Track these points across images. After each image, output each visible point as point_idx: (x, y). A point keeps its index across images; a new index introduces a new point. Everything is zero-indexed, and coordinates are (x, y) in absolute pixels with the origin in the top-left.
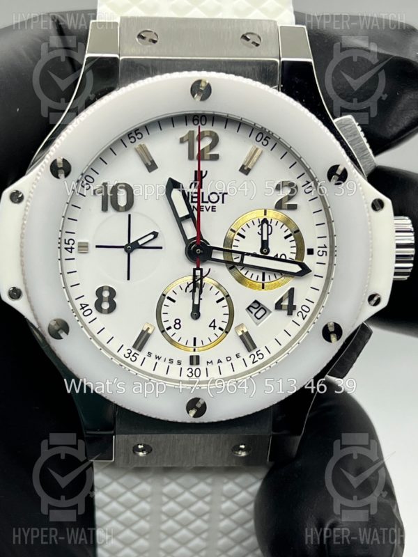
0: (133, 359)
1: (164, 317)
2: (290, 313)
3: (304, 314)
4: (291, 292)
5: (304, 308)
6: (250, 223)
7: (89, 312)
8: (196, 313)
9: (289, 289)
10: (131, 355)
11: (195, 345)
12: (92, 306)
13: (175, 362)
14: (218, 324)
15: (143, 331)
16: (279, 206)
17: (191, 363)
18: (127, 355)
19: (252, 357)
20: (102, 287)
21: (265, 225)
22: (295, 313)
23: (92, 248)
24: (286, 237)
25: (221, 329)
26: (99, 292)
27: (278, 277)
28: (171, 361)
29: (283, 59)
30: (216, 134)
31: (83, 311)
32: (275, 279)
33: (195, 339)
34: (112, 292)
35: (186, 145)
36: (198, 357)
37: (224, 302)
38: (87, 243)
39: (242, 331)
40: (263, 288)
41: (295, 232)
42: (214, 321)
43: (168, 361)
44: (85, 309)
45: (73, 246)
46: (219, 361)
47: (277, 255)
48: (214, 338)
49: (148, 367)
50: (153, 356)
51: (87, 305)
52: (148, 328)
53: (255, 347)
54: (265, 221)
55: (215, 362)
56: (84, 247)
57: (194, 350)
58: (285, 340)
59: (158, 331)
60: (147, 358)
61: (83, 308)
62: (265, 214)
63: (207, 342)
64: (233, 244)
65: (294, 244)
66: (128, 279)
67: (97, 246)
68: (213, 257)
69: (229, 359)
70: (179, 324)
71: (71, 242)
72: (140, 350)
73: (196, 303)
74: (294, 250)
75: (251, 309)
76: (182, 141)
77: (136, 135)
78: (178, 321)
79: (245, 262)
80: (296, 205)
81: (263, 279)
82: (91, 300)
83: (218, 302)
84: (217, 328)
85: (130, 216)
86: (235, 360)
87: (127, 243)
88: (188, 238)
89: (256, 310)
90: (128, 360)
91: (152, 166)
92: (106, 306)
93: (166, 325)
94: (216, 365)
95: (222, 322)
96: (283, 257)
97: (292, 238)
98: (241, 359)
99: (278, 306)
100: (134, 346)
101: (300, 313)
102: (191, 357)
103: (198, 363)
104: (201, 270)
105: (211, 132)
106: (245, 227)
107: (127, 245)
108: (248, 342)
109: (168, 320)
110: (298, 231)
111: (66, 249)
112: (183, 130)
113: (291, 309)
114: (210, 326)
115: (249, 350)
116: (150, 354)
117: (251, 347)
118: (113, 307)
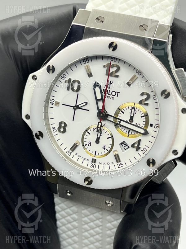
0: (70, 154)
1: (85, 140)
2: (137, 150)
3: (144, 152)
4: (140, 141)
5: (144, 149)
6: (127, 108)
7: (55, 131)
8: (98, 141)
9: (139, 139)
10: (69, 152)
11: (95, 154)
12: (56, 129)
13: (86, 160)
14: (106, 148)
15: (75, 144)
16: (141, 102)
17: (92, 162)
18: (67, 152)
19: (119, 165)
20: (62, 122)
21: (133, 110)
22: (140, 150)
23: (61, 104)
24: (142, 117)
25: (107, 150)
26: (60, 123)
27: (135, 133)
28: (85, 159)
29: (154, 38)
30: (119, 66)
31: (53, 130)
32: (134, 134)
33: (96, 152)
34: (65, 125)
35: (106, 68)
36: (95, 160)
37: (111, 139)
38: (59, 102)
39: (116, 153)
40: (128, 136)
41: (146, 115)
42: (105, 146)
43: (83, 158)
44: (54, 129)
45: (54, 102)
46: (104, 164)
47: (136, 124)
48: (104, 154)
49: (75, 159)
50: (78, 155)
51: (55, 128)
52: (77, 143)
53: (120, 161)
54: (134, 108)
55: (103, 163)
56: (57, 104)
57: (95, 157)
58: (134, 161)
59: (81, 145)
60: (75, 155)
61: (53, 129)
62: (134, 105)
63: (100, 154)
64: (119, 115)
65: (145, 120)
66: (73, 121)
67: (63, 104)
68: (108, 119)
69: (108, 164)
70: (90, 144)
71: (53, 100)
72: (73, 151)
73: (99, 137)
74: (144, 123)
75: (123, 144)
76: (104, 66)
77: (87, 61)
78: (90, 143)
79: (121, 124)
80: (148, 104)
81: (129, 133)
82: (57, 126)
83: (108, 138)
84: (106, 150)
85: (78, 94)
86: (111, 165)
87: (75, 105)
88: (99, 109)
89: (125, 146)
90: (67, 154)
91: (90, 75)
92: (62, 130)
93: (85, 143)
94: (102, 165)
95: (108, 147)
96: (139, 125)
97: (144, 118)
98: (113, 165)
99: (133, 146)
100: (71, 149)
101: (142, 151)
102: (93, 159)
103: (95, 162)
104: (101, 123)
105: (117, 65)
106: (125, 109)
107: (74, 106)
108: (117, 158)
109: (86, 142)
110: (147, 115)
111: (51, 103)
112: (106, 62)
113: (138, 148)
114: (103, 148)
115: (117, 162)
116: (76, 154)
117: (118, 161)
118: (65, 131)
